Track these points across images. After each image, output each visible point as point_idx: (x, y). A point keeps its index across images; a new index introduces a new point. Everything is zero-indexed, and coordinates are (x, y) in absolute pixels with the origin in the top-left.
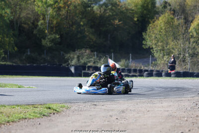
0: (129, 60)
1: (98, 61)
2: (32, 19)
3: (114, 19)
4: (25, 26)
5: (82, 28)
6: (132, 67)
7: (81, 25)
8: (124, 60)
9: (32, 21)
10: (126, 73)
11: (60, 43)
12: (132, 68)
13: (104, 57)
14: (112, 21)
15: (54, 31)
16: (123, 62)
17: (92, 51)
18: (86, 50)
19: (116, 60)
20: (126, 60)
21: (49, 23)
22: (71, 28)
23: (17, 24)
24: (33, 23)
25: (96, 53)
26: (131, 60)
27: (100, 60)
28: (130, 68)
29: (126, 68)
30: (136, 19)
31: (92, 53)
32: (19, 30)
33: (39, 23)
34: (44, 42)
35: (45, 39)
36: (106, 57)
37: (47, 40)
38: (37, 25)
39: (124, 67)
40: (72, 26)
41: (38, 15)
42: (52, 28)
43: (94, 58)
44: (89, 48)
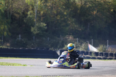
0: (106, 45)
1: (80, 46)
2: (23, 10)
3: (93, 10)
4: (16, 15)
5: (66, 17)
6: (109, 51)
7: (65, 15)
8: (102, 46)
9: (22, 12)
10: (104, 57)
11: (46, 31)
12: (109, 53)
13: (85, 43)
14: (91, 12)
15: (42, 20)
16: (101, 47)
17: (74, 38)
18: (69, 37)
19: (95, 46)
20: (104, 46)
21: (37, 13)
22: (56, 17)
23: (10, 13)
24: (23, 13)
25: (77, 39)
26: (108, 45)
27: (81, 45)
28: (107, 52)
29: (104, 53)
30: (112, 10)
31: (75, 39)
32: (12, 18)
33: (29, 13)
34: (32, 29)
35: (33, 26)
36: (86, 42)
37: (35, 27)
38: (27, 15)
39: (102, 52)
40: (57, 15)
41: (28, 6)
42: (40, 17)
43: (76, 43)
44: (72, 35)
